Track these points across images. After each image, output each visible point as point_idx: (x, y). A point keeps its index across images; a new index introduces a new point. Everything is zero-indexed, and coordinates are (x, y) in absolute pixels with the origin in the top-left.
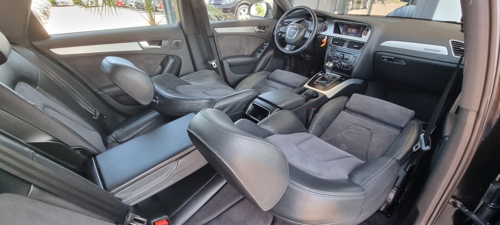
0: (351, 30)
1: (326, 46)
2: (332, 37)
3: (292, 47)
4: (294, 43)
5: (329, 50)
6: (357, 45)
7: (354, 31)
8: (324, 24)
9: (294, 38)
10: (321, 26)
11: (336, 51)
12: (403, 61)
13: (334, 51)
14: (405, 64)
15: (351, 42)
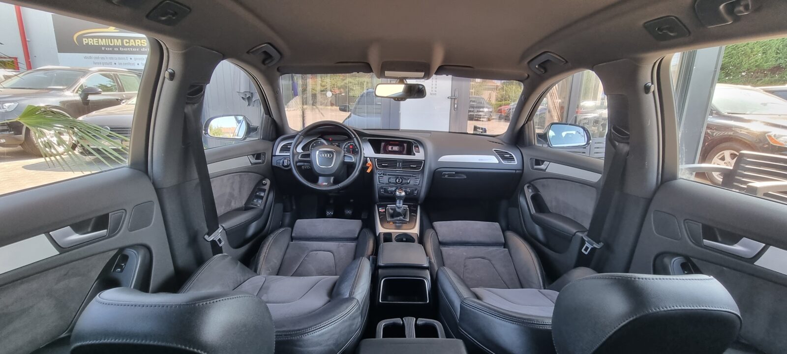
0: (392, 148)
1: (372, 171)
2: (375, 158)
3: (330, 179)
4: (334, 173)
5: (378, 175)
6: (415, 165)
7: (396, 148)
8: (349, 143)
9: (332, 165)
10: (345, 145)
11: (388, 175)
12: (463, 175)
13: (386, 175)
14: (465, 177)
15: (405, 162)
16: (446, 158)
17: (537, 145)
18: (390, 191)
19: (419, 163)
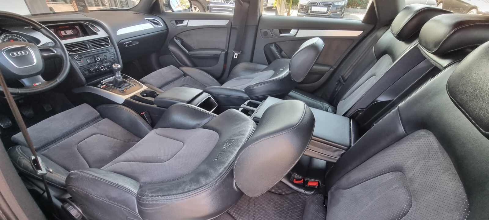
0: (65, 33)
6: (103, 42)
9: (35, 63)
11: (84, 57)
12: (135, 42)
13: (82, 58)
14: (138, 43)
15: (92, 41)
16: (122, 32)
17: (166, 11)
18: (93, 70)
19: (105, 39)
